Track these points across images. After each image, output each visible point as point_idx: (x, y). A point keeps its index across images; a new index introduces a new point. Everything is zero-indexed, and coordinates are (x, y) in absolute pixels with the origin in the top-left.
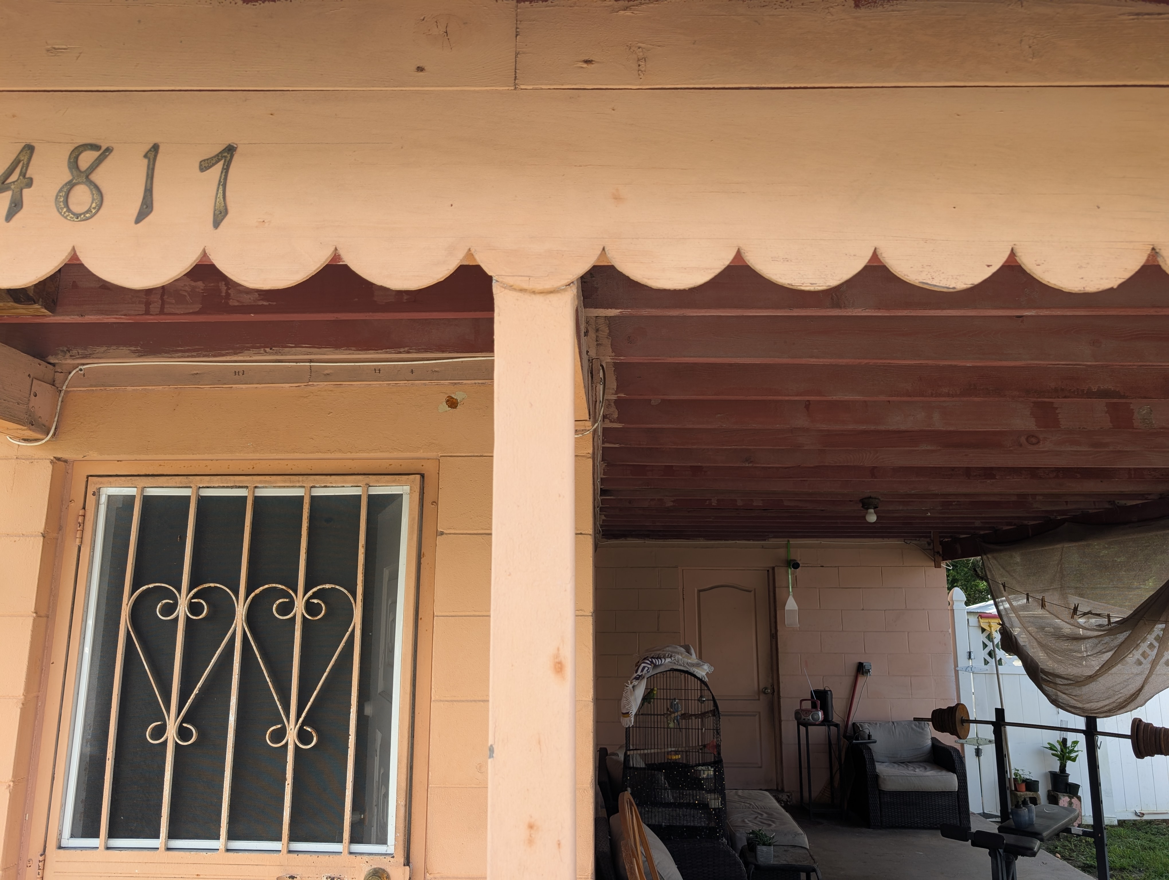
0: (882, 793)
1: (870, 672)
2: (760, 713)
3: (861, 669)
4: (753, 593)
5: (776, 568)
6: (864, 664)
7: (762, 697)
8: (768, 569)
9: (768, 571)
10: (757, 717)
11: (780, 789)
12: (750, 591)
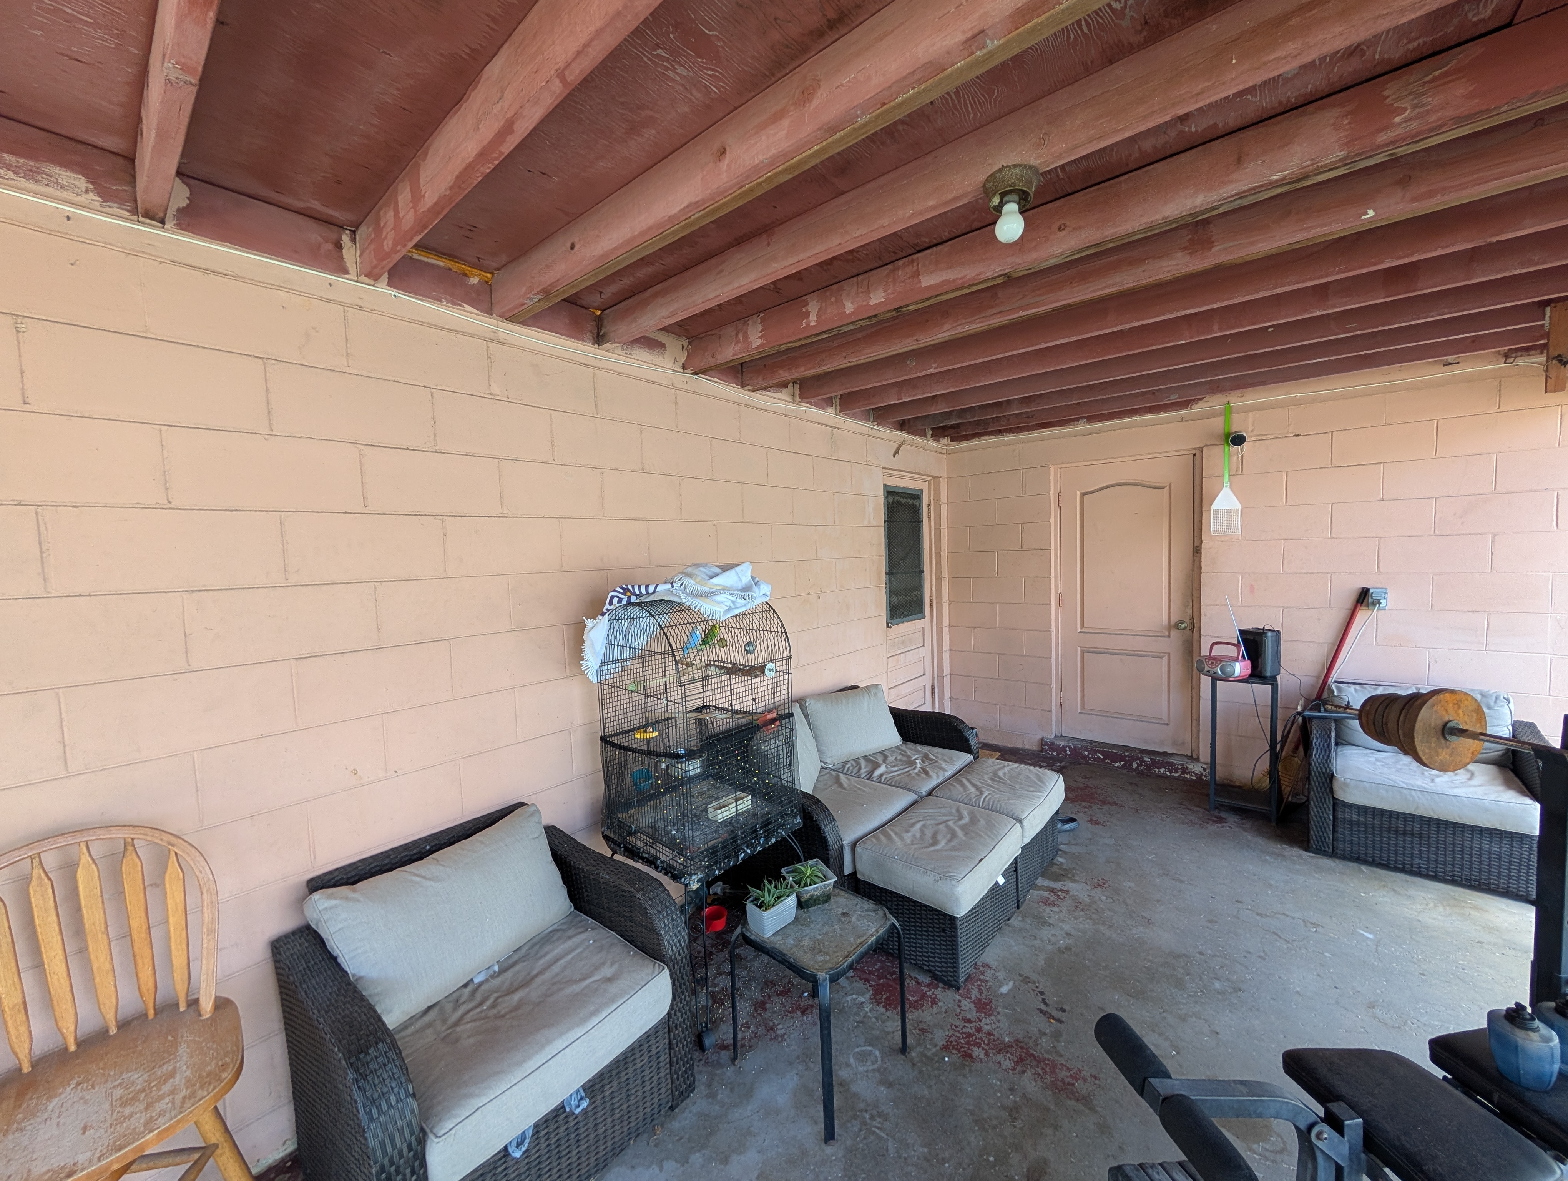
0: (1337, 804)
1: (1380, 603)
2: (1169, 654)
3: (1364, 597)
4: (1166, 490)
5: (1205, 449)
6: (1371, 591)
7: (1174, 633)
8: (1194, 452)
9: (1194, 455)
10: (1165, 659)
11: (1195, 756)
12: (1162, 488)
